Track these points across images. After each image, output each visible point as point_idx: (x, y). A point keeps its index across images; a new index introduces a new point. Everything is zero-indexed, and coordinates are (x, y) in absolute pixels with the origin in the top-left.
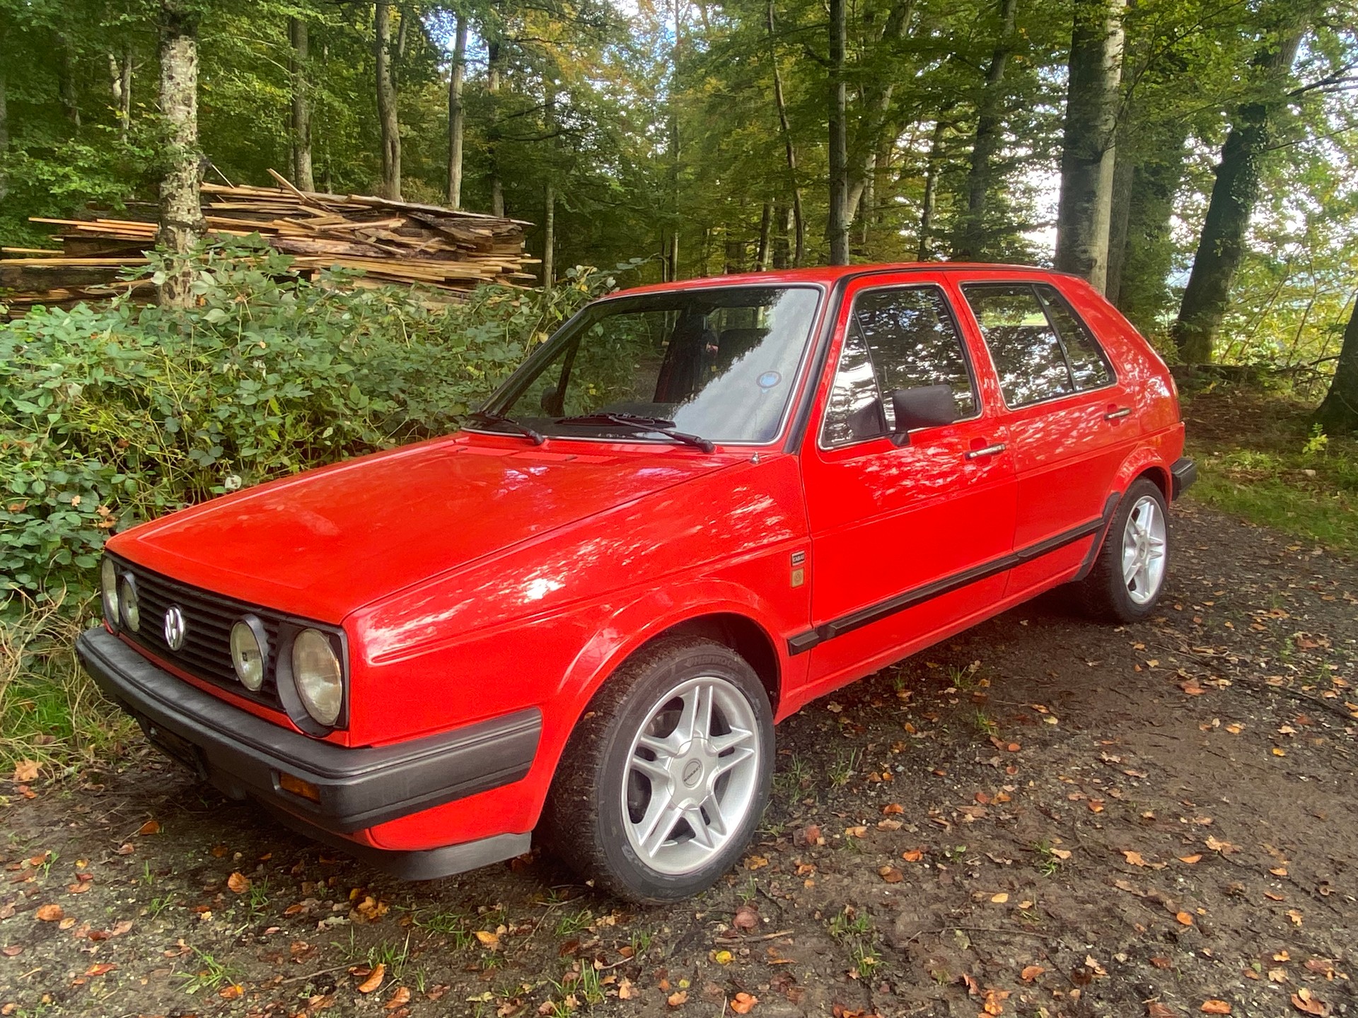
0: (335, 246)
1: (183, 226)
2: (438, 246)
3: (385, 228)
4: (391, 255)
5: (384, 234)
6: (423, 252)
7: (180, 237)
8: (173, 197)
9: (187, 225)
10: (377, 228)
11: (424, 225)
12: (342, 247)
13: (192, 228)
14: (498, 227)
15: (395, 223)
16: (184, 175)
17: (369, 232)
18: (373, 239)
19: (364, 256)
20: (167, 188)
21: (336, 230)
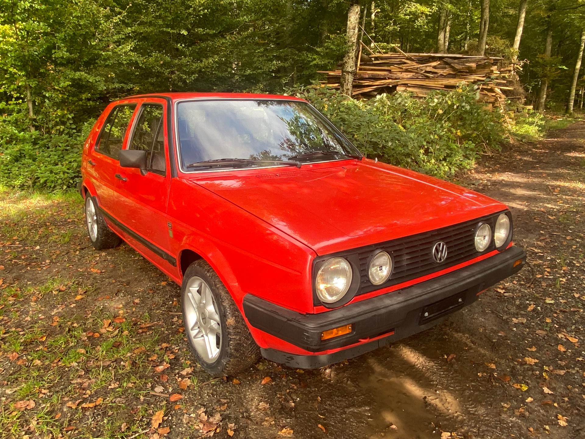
0: (407, 75)
1: (348, 72)
2: (448, 72)
3: (430, 66)
4: (428, 77)
5: (428, 69)
6: (442, 75)
7: (347, 76)
8: (346, 62)
9: (349, 72)
10: (426, 66)
11: (446, 63)
12: (410, 75)
13: (351, 73)
14: (480, 61)
15: (434, 64)
16: (350, 54)
17: (423, 68)
18: (424, 71)
19: (417, 78)
20: (345, 59)
21: (411, 68)
